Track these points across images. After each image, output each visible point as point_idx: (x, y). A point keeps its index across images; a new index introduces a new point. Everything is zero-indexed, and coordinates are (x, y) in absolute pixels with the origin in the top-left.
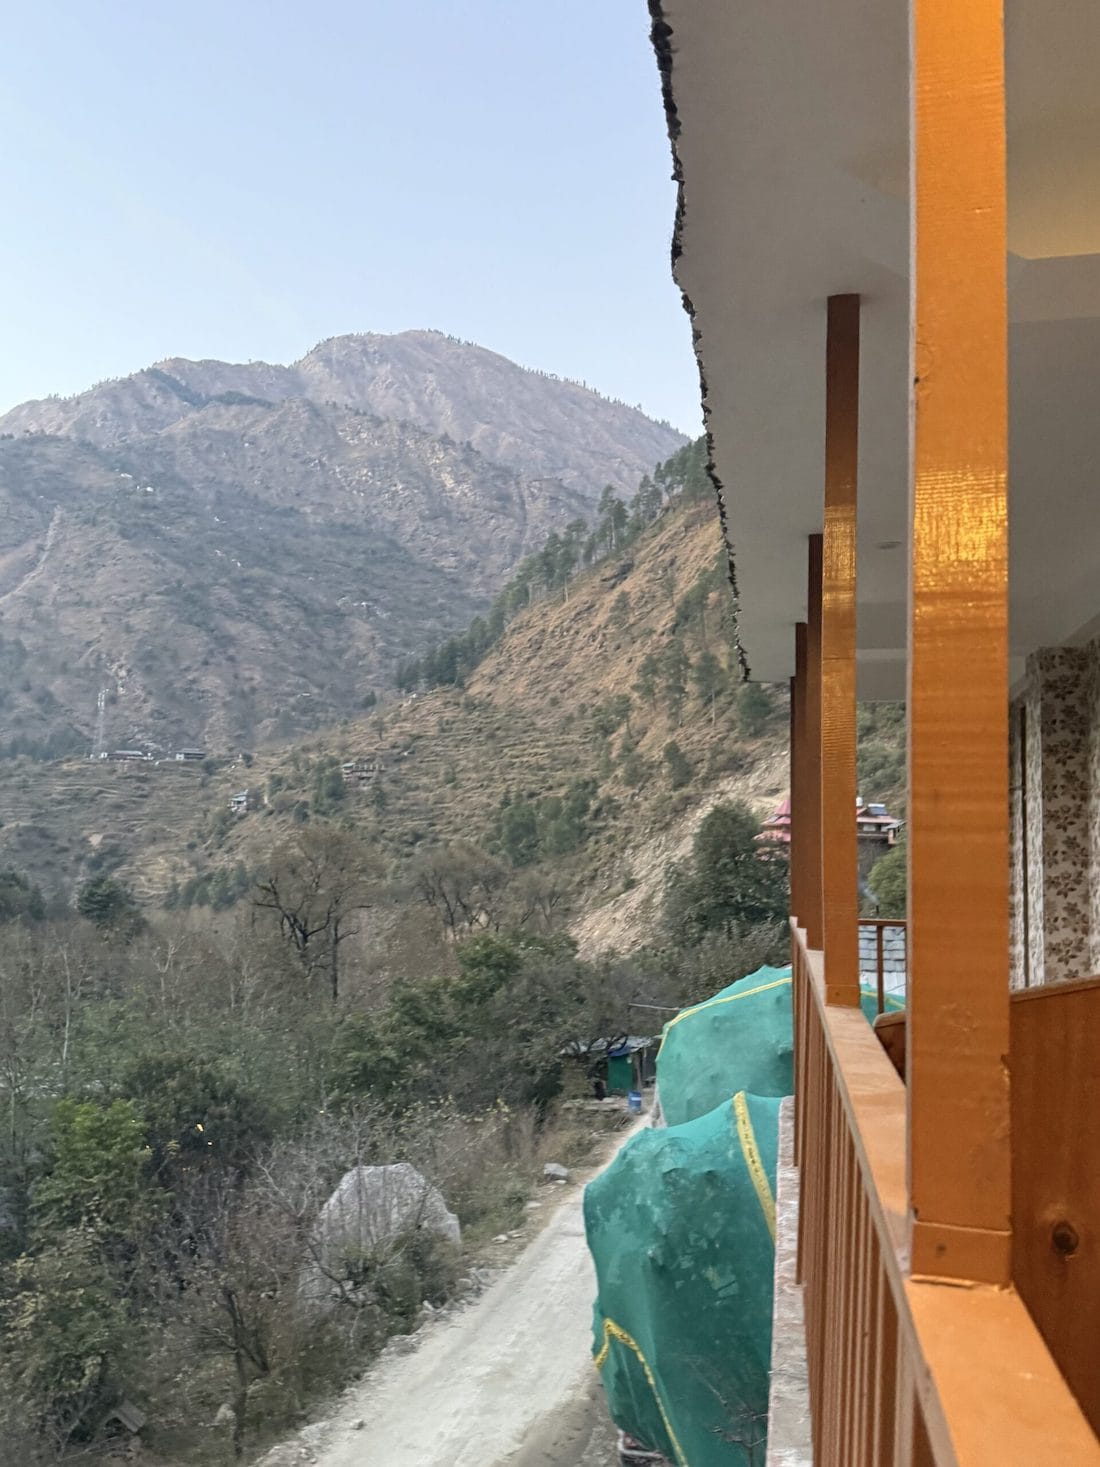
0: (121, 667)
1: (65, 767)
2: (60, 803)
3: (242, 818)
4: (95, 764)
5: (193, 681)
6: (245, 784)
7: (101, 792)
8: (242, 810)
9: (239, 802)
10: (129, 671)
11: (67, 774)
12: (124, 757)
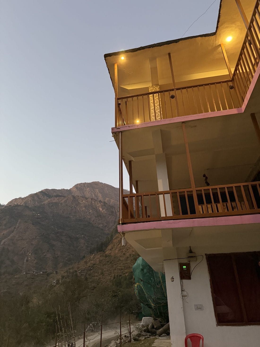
0: (29, 253)
1: (16, 276)
2: (14, 285)
3: (55, 286)
4: (22, 275)
5: (45, 255)
6: (56, 278)
7: (23, 282)
8: (55, 284)
9: (54, 283)
10: (31, 254)
11: (16, 278)
12: (29, 273)
